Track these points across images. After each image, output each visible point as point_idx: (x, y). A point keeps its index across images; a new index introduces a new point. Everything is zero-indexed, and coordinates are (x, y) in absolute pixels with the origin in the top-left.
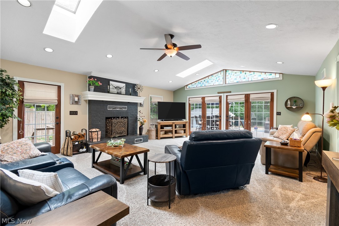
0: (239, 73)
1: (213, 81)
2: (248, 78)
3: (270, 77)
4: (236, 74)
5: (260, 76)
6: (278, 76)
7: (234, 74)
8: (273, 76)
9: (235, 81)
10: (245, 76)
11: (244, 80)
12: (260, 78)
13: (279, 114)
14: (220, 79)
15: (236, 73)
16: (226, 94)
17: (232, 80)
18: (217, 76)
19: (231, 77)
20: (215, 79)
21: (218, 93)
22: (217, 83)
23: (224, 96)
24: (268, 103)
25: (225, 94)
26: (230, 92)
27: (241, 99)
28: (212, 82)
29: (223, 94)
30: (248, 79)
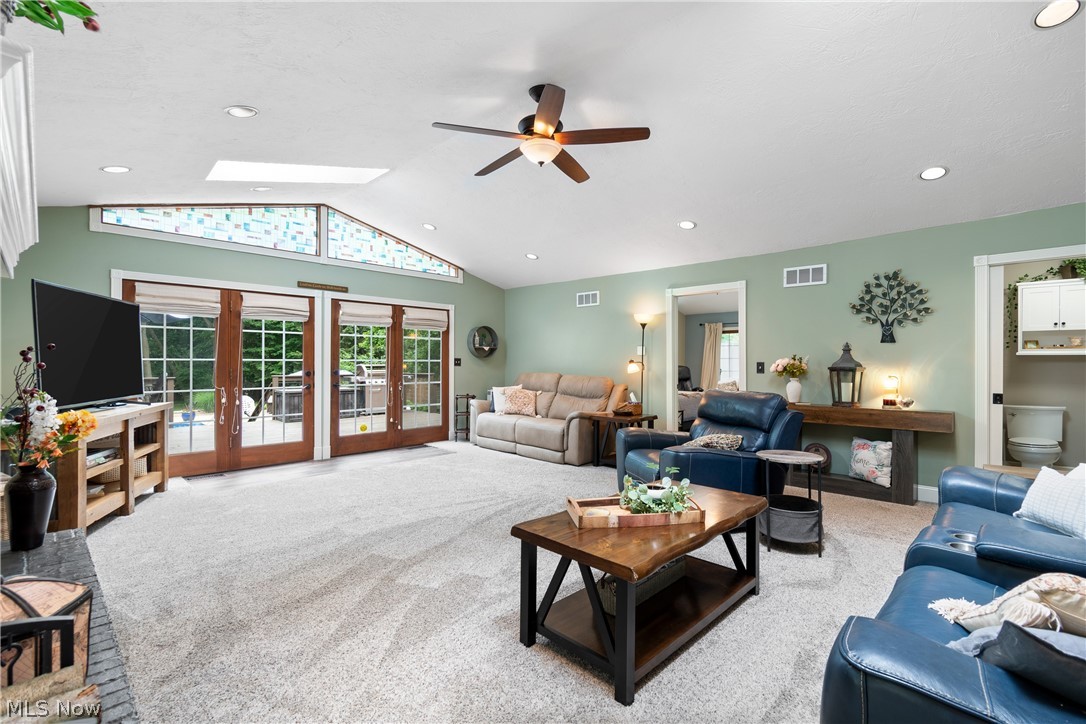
0: (367, 234)
1: (274, 231)
2: (394, 260)
3: (440, 270)
4: (358, 235)
5: (421, 261)
6: (453, 272)
7: (354, 232)
8: (444, 270)
9: (358, 257)
10: (386, 251)
11: (382, 262)
12: (420, 267)
13: (458, 362)
14: (302, 233)
15: (359, 231)
16: (330, 295)
17: (346, 251)
18: (291, 220)
19: (342, 239)
20: (283, 228)
21: (301, 285)
22: (291, 246)
23: (322, 301)
24: (438, 335)
25: (326, 292)
26: (345, 290)
27: (380, 317)
28: (267, 232)
29: (321, 291)
30: (392, 262)
